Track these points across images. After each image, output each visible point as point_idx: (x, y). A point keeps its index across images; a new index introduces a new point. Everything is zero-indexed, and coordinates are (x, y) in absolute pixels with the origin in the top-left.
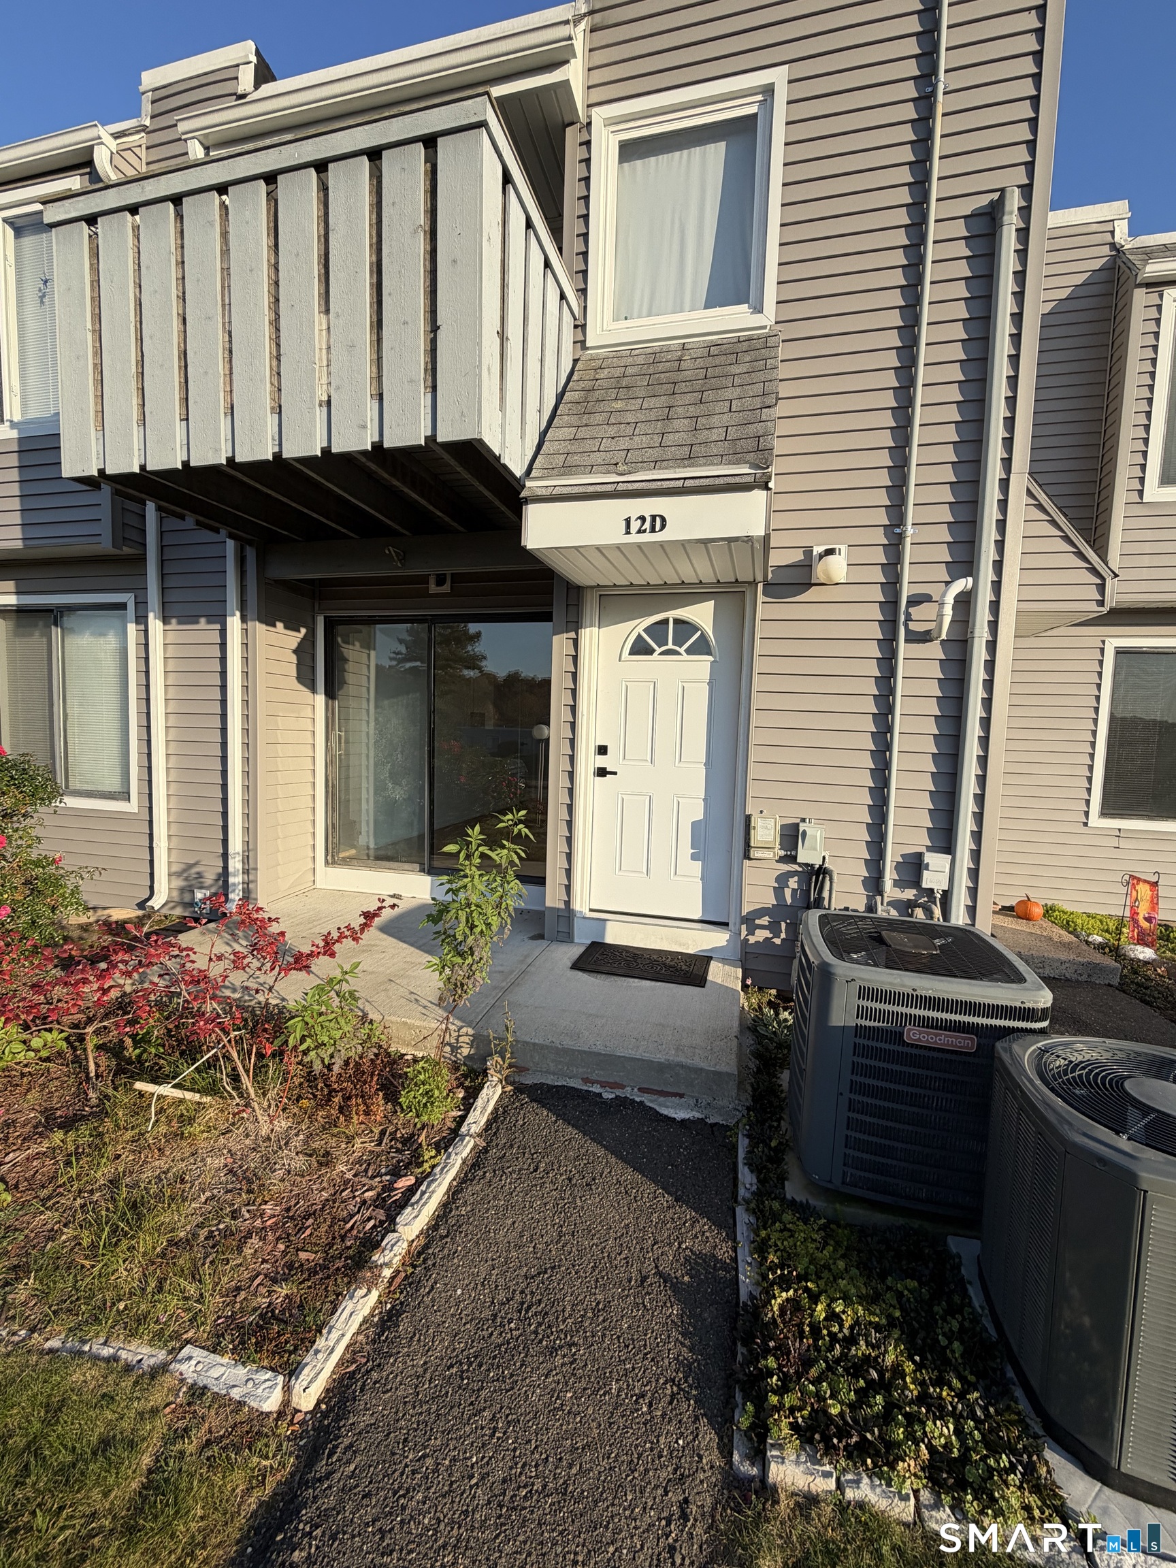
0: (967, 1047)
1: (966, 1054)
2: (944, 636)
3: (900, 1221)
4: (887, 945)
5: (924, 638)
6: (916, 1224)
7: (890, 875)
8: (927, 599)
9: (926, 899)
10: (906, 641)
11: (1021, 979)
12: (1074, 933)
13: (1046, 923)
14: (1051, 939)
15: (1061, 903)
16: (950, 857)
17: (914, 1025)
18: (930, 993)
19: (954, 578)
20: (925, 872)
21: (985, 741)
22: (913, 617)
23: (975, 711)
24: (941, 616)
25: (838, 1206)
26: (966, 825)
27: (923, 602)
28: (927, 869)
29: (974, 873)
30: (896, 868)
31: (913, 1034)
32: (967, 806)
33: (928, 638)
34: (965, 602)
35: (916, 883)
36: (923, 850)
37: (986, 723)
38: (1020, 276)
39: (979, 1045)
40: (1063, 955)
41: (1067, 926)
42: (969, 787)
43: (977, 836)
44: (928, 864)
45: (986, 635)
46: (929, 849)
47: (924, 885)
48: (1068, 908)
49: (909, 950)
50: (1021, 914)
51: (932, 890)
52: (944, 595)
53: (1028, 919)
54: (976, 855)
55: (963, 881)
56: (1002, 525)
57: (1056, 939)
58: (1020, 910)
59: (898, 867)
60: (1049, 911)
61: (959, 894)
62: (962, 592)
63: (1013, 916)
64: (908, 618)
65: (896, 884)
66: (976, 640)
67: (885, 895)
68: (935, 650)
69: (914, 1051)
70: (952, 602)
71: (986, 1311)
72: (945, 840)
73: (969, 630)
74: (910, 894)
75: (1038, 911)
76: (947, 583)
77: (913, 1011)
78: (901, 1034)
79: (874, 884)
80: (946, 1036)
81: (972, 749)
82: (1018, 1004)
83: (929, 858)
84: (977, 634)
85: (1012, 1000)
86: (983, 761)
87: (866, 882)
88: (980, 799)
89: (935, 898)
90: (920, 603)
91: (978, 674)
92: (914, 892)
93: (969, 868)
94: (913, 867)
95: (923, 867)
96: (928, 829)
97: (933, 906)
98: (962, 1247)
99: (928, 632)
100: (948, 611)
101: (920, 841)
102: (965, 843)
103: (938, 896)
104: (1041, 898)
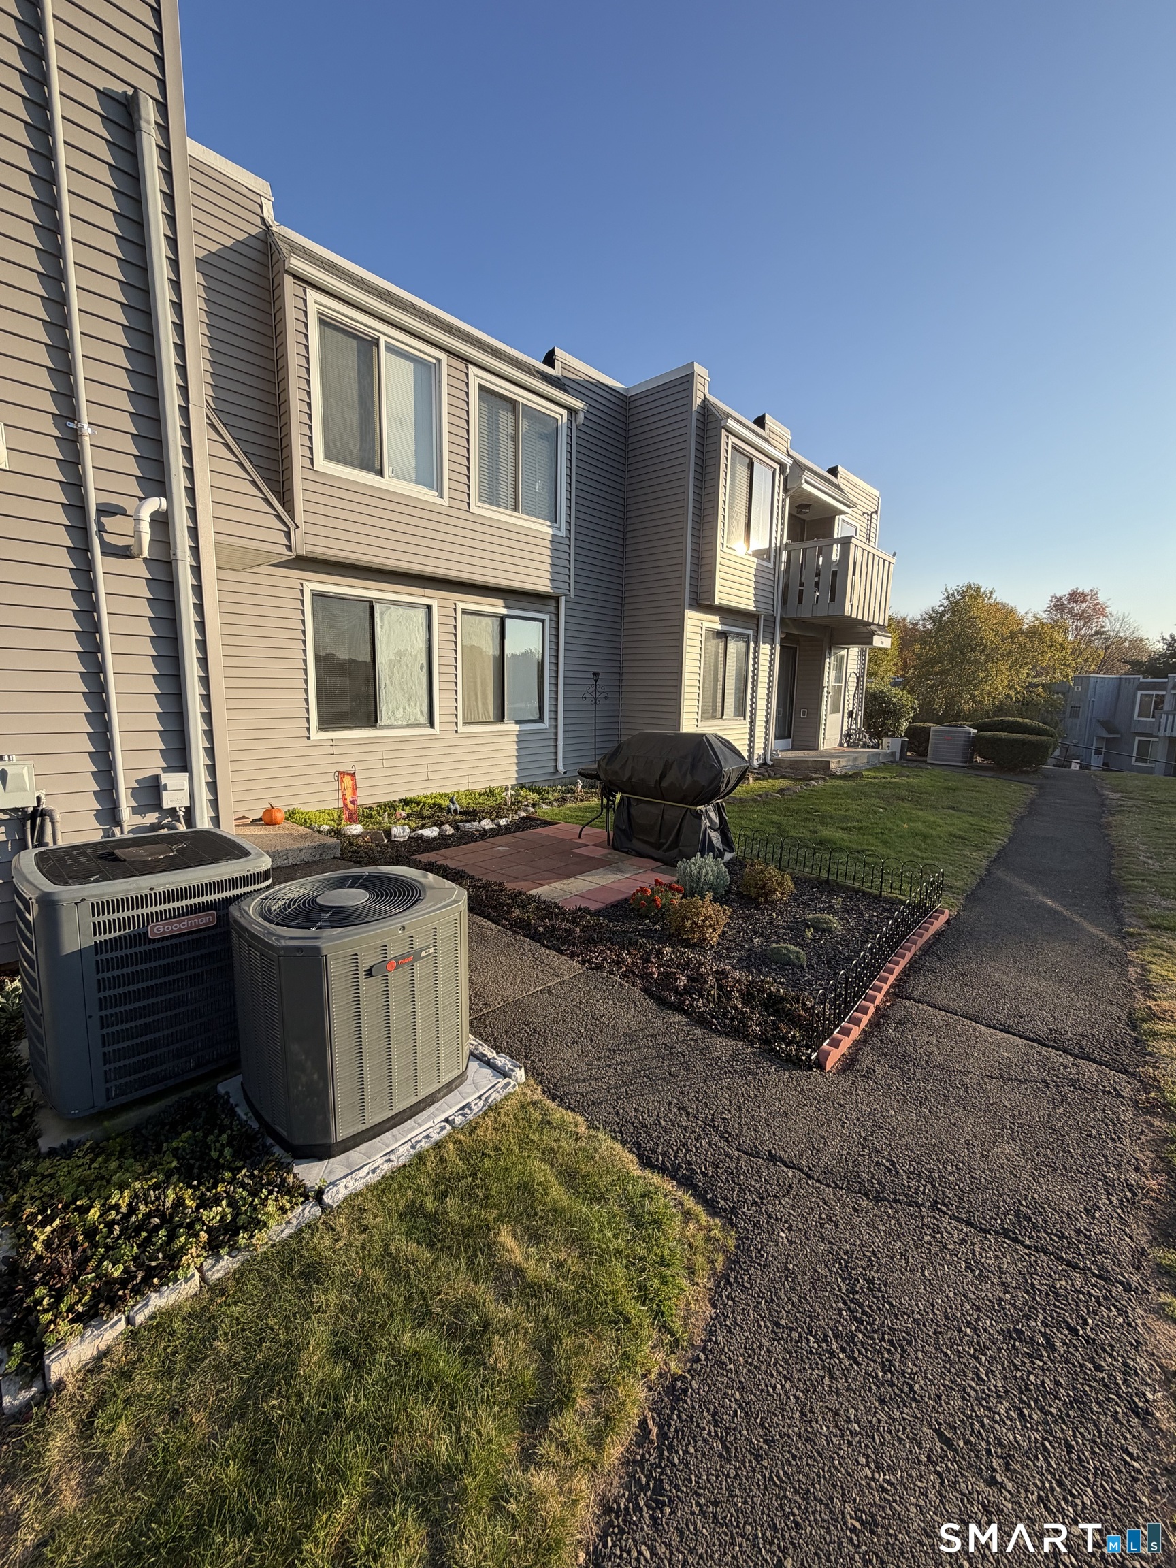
0: (210, 922)
1: (208, 928)
2: (146, 554)
3: (175, 1098)
4: (121, 860)
5: (125, 553)
6: (188, 1093)
7: (126, 803)
8: (119, 511)
9: (170, 819)
10: (103, 553)
11: (246, 854)
12: (310, 827)
13: (288, 824)
14: (292, 834)
15: (299, 807)
16: (187, 774)
17: (157, 921)
18: (168, 887)
19: (148, 495)
20: (164, 794)
21: (204, 662)
22: (107, 528)
23: (190, 635)
24: (138, 534)
25: (106, 1123)
26: (198, 743)
27: (116, 514)
28: (166, 790)
29: (213, 787)
30: (132, 795)
31: (156, 930)
32: (196, 725)
33: (128, 553)
34: (162, 521)
35: (157, 806)
36: (159, 772)
37: (202, 644)
38: (169, 198)
39: (218, 917)
40: (301, 844)
41: (305, 823)
42: (195, 708)
43: (210, 752)
44: (165, 785)
45: (188, 559)
46: (165, 770)
47: (166, 806)
48: (305, 809)
49: (146, 859)
50: (267, 821)
51: (174, 809)
52: (138, 510)
53: (274, 824)
54: (212, 769)
55: (203, 795)
56: (188, 452)
57: (296, 834)
58: (267, 819)
59: (134, 793)
60: (290, 816)
61: (202, 807)
62: (157, 512)
63: (262, 825)
64: (101, 530)
65: (135, 811)
66: (180, 564)
67: (125, 824)
68: (137, 567)
69: (160, 944)
70: (149, 520)
71: (250, 1114)
72: (179, 759)
73: (172, 553)
74: (152, 818)
75: (280, 816)
76: (141, 499)
77: (154, 909)
78: (146, 934)
79: (110, 814)
80: (189, 920)
81: (192, 672)
82: (245, 873)
83: (166, 779)
84: (179, 557)
85: (240, 871)
86: (205, 681)
87: (98, 816)
88: (208, 717)
89: (179, 816)
90: (115, 514)
91: (187, 599)
92: (156, 814)
93: (207, 783)
94: (151, 791)
95: (161, 788)
96: (161, 750)
97: (178, 824)
98: (230, 1087)
99: (128, 547)
100: (145, 527)
101: (154, 763)
102: (199, 760)
103: (182, 813)
104: (284, 805)
